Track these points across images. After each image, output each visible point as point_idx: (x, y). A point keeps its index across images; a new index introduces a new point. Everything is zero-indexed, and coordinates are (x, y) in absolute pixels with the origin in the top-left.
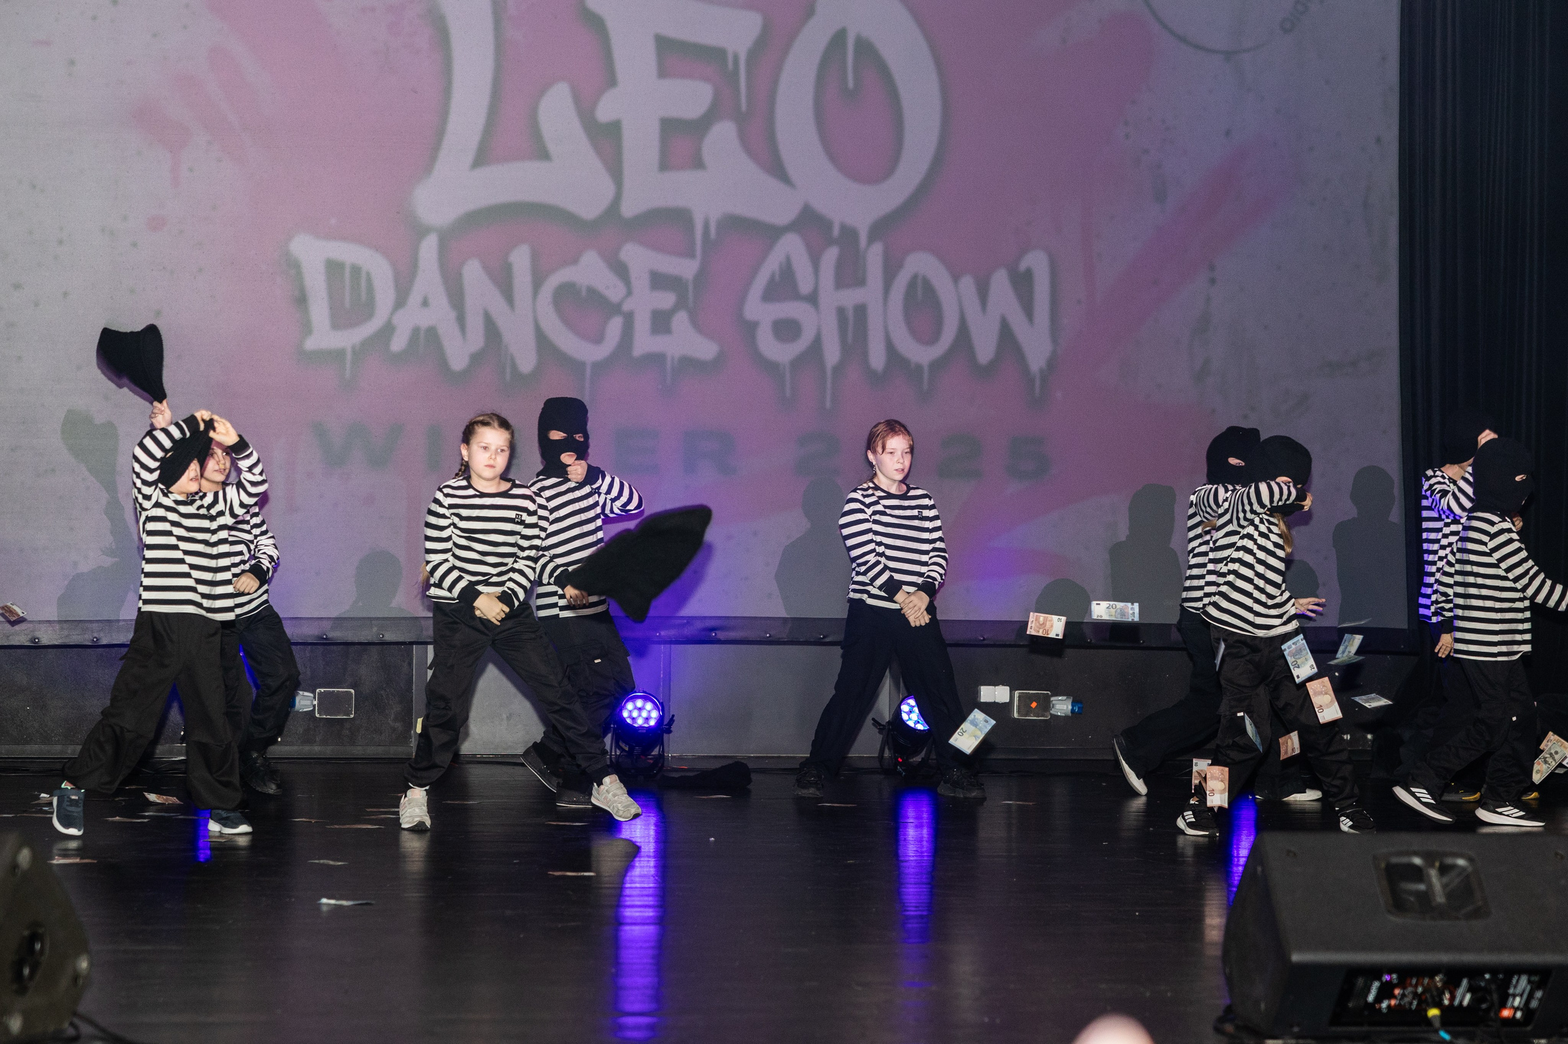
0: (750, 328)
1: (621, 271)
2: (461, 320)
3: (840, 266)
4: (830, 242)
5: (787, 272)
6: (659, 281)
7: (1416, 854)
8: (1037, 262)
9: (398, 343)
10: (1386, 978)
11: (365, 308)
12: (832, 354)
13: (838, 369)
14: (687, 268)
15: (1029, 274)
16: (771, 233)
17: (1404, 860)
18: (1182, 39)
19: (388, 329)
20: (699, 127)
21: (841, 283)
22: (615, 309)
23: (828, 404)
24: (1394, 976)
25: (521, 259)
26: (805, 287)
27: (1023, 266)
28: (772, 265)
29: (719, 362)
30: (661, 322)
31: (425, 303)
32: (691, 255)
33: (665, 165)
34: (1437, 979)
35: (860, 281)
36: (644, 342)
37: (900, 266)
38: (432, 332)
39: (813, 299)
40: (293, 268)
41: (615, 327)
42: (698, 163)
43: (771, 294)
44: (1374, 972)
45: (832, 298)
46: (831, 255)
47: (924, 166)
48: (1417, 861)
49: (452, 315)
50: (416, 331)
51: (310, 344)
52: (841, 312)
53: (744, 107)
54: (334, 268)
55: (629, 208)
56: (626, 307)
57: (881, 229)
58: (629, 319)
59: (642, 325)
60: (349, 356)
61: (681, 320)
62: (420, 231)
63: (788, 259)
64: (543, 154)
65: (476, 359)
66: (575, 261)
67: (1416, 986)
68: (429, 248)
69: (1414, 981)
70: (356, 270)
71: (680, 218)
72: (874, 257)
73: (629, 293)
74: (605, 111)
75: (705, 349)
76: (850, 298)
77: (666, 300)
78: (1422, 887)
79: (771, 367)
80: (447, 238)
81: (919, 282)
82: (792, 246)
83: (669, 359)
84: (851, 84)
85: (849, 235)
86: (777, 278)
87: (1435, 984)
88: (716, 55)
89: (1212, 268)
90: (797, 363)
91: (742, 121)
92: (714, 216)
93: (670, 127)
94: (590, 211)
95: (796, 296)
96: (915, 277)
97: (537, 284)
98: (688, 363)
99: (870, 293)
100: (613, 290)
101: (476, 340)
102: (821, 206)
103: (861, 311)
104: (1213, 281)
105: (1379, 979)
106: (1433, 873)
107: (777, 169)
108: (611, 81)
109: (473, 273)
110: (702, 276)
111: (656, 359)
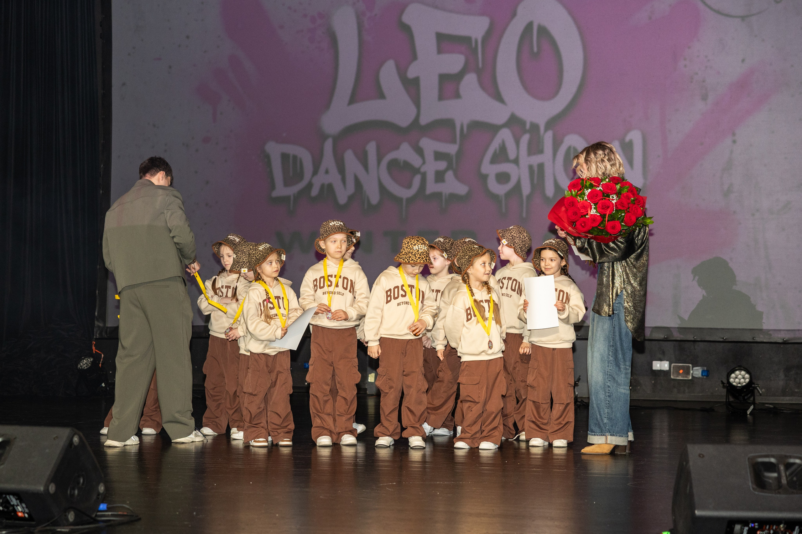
0: (484, 178)
1: (420, 152)
2: (344, 180)
3: (530, 143)
4: (525, 131)
5: (503, 148)
6: (439, 156)
7: (773, 456)
8: (635, 136)
9: (315, 192)
10: (751, 525)
11: (300, 176)
12: (526, 189)
13: (529, 197)
14: (452, 149)
15: (631, 143)
16: (494, 129)
17: (766, 460)
18: (718, 12)
19: (310, 186)
20: (458, 77)
21: (531, 152)
22: (416, 171)
23: (524, 215)
24: (756, 524)
25: (371, 148)
26: (512, 156)
27: (627, 139)
28: (495, 145)
29: (468, 195)
30: (440, 177)
31: (327, 172)
32: (454, 141)
33: (441, 97)
34: (782, 526)
35: (541, 152)
36: (432, 187)
37: (562, 142)
38: (330, 186)
39: (516, 161)
40: (267, 158)
41: (417, 180)
42: (457, 95)
43: (494, 160)
44: (744, 522)
45: (526, 160)
46: (525, 138)
47: (574, 89)
48: (773, 460)
49: (339, 177)
50: (322, 186)
51: (275, 194)
52: (531, 167)
53: (480, 65)
54: (285, 157)
55: (424, 120)
56: (422, 170)
57: (551, 124)
58: (424, 176)
59: (431, 177)
60: (292, 198)
61: (449, 175)
62: (324, 137)
63: (503, 142)
64: (381, 95)
65: (351, 198)
66: (397, 148)
67: (769, 530)
68: (328, 145)
69: (768, 527)
70: (295, 157)
71: (448, 123)
72: (548, 138)
73: (424, 163)
74: (411, 73)
75: (462, 189)
76: (535, 160)
77: (442, 165)
78: (775, 475)
79: (495, 197)
80: (338, 139)
81: (572, 150)
82: (505, 135)
83: (444, 195)
84: (535, 49)
85: (535, 127)
86: (498, 151)
87: (780, 529)
88: (465, 40)
89: (734, 134)
90: (508, 195)
91: (479, 72)
92: (466, 122)
93: (444, 78)
94: (404, 121)
95: (507, 160)
96: (569, 148)
97: (379, 161)
98: (453, 197)
99: (546, 158)
100: (416, 161)
101: (351, 188)
102: (521, 114)
103: (541, 166)
104: (734, 142)
105: (748, 526)
106: (782, 468)
107: (498, 97)
108: (414, 57)
109: (349, 156)
110: (460, 153)
111: (437, 195)
